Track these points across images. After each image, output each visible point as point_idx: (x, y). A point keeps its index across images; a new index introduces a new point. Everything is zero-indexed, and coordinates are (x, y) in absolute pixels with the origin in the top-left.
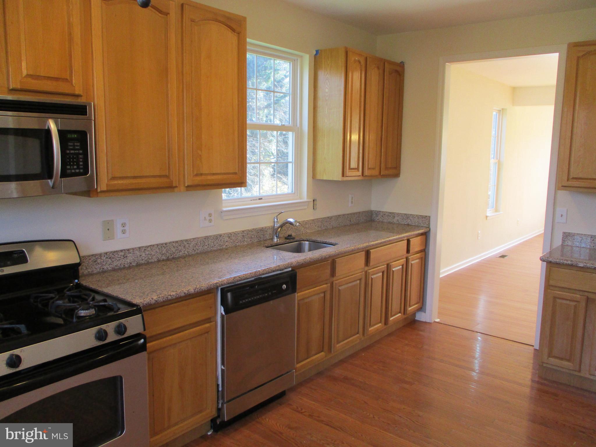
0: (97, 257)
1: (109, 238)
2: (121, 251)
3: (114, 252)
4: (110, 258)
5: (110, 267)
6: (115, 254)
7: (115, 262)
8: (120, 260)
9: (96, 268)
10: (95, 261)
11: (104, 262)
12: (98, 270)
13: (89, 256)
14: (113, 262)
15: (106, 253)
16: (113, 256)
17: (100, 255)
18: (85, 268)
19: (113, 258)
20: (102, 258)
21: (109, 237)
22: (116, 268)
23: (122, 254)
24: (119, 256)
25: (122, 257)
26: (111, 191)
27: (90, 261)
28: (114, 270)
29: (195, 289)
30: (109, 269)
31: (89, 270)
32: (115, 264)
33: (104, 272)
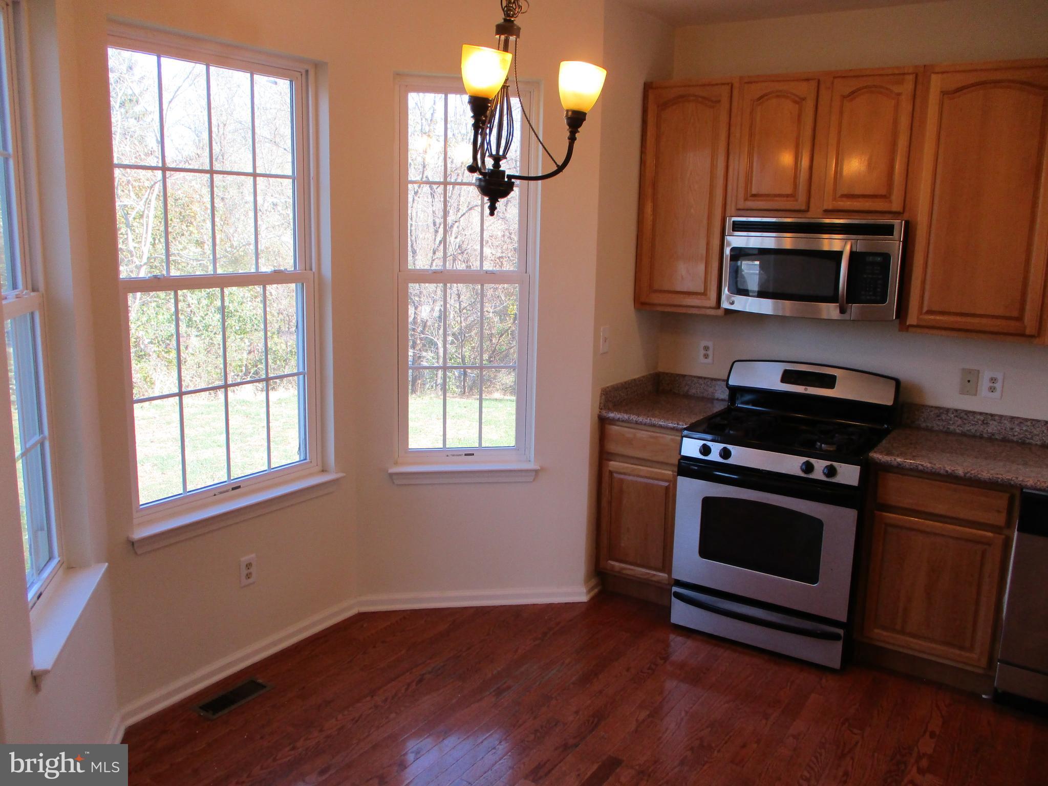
0: (941, 411)
1: (968, 393)
2: (981, 414)
3: (970, 412)
4: (961, 418)
5: (959, 429)
6: (968, 415)
7: (967, 425)
8: (976, 425)
9: (938, 425)
10: (938, 416)
11: (950, 420)
12: (941, 428)
13: (932, 407)
14: (965, 424)
15: (956, 410)
16: (965, 417)
17: (948, 410)
18: (923, 420)
19: (965, 419)
20: (949, 415)
21: (968, 391)
22: (968, 433)
23: (982, 418)
24: (975, 420)
25: (980, 422)
26: (923, 327)
27: (932, 413)
28: (963, 434)
29: (967, 473)
30: (958, 431)
31: (928, 424)
32: (966, 428)
33: (948, 433)
